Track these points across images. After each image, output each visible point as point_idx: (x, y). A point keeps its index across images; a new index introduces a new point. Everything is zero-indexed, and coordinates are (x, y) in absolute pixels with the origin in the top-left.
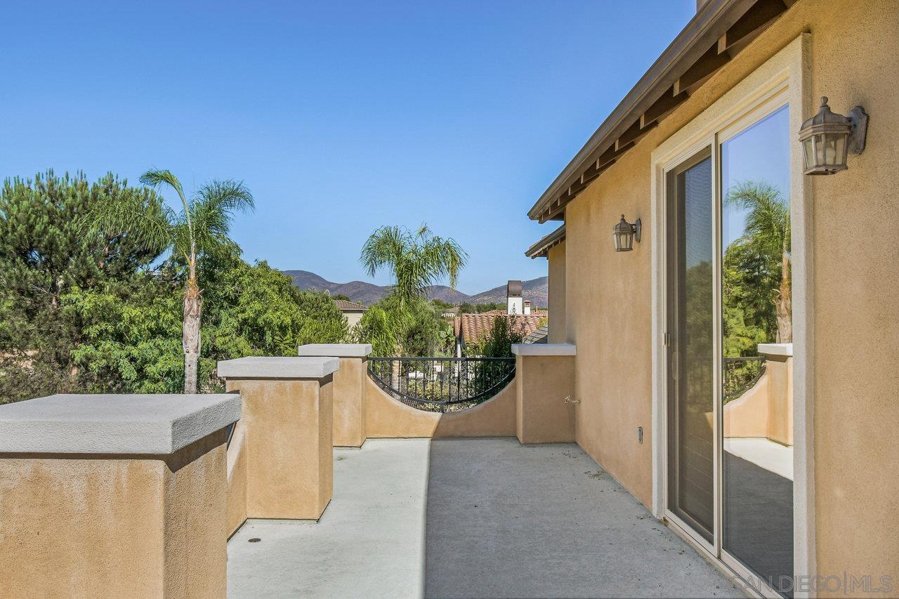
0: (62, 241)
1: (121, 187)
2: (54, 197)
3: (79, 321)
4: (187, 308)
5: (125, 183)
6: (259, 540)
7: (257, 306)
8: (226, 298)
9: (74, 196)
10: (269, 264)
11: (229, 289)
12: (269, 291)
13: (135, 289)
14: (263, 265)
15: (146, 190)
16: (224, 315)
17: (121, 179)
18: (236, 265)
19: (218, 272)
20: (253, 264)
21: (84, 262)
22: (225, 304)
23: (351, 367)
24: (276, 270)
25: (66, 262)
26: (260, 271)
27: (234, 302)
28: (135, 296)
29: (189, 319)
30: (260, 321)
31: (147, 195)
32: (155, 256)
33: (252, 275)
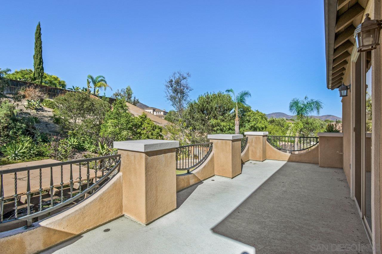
0: (209, 108)
1: (222, 94)
2: (208, 98)
3: (213, 126)
4: (236, 123)
5: (223, 93)
6: (214, 180)
7: (254, 122)
8: (247, 120)
9: (212, 97)
10: (258, 111)
11: (248, 118)
12: (258, 118)
13: (226, 119)
14: (257, 111)
15: (228, 94)
16: (247, 124)
17: (222, 92)
18: (250, 111)
19: (245, 113)
20: (254, 111)
21: (214, 113)
22: (247, 122)
23: (259, 138)
24: (261, 112)
25: (210, 113)
26: (256, 112)
27: (249, 121)
28: (225, 120)
29: (236, 126)
30: (255, 126)
31: (228, 95)
32: (230, 110)
33: (254, 114)
